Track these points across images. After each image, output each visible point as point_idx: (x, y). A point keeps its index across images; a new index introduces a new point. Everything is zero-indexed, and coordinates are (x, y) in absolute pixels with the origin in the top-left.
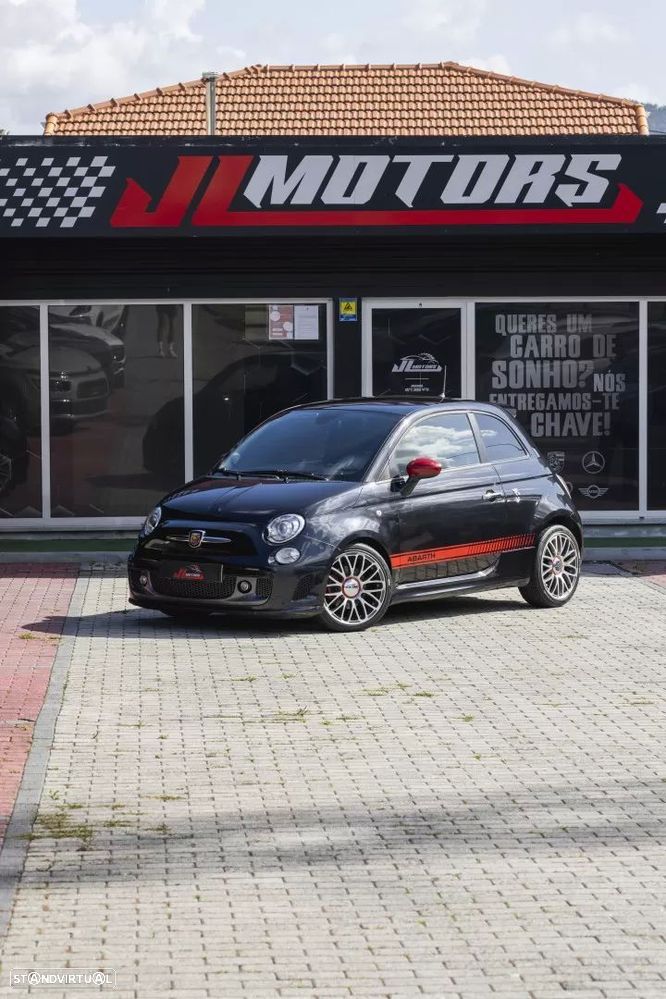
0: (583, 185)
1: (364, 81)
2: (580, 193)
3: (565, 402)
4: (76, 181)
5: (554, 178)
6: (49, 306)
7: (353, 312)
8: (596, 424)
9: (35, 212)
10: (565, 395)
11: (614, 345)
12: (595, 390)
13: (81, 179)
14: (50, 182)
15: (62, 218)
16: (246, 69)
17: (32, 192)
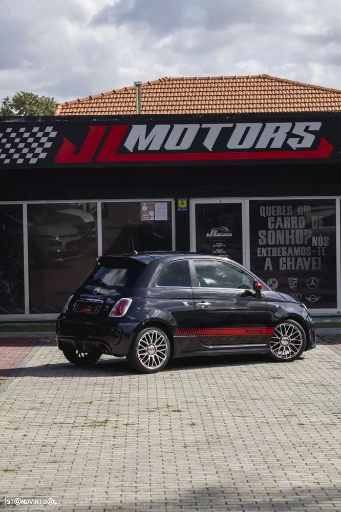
0: (301, 139)
1: (220, 85)
2: (300, 142)
3: (297, 251)
4: (37, 140)
5: (286, 135)
6: (28, 204)
7: (185, 206)
8: (314, 263)
9: (16, 156)
10: (297, 248)
11: (323, 222)
12: (313, 245)
13: (40, 138)
14: (24, 140)
15: (30, 159)
16: (160, 80)
17: (15, 145)
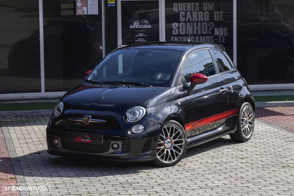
7: (114, 2)
10: (203, 37)
11: (223, 16)
12: (215, 35)
